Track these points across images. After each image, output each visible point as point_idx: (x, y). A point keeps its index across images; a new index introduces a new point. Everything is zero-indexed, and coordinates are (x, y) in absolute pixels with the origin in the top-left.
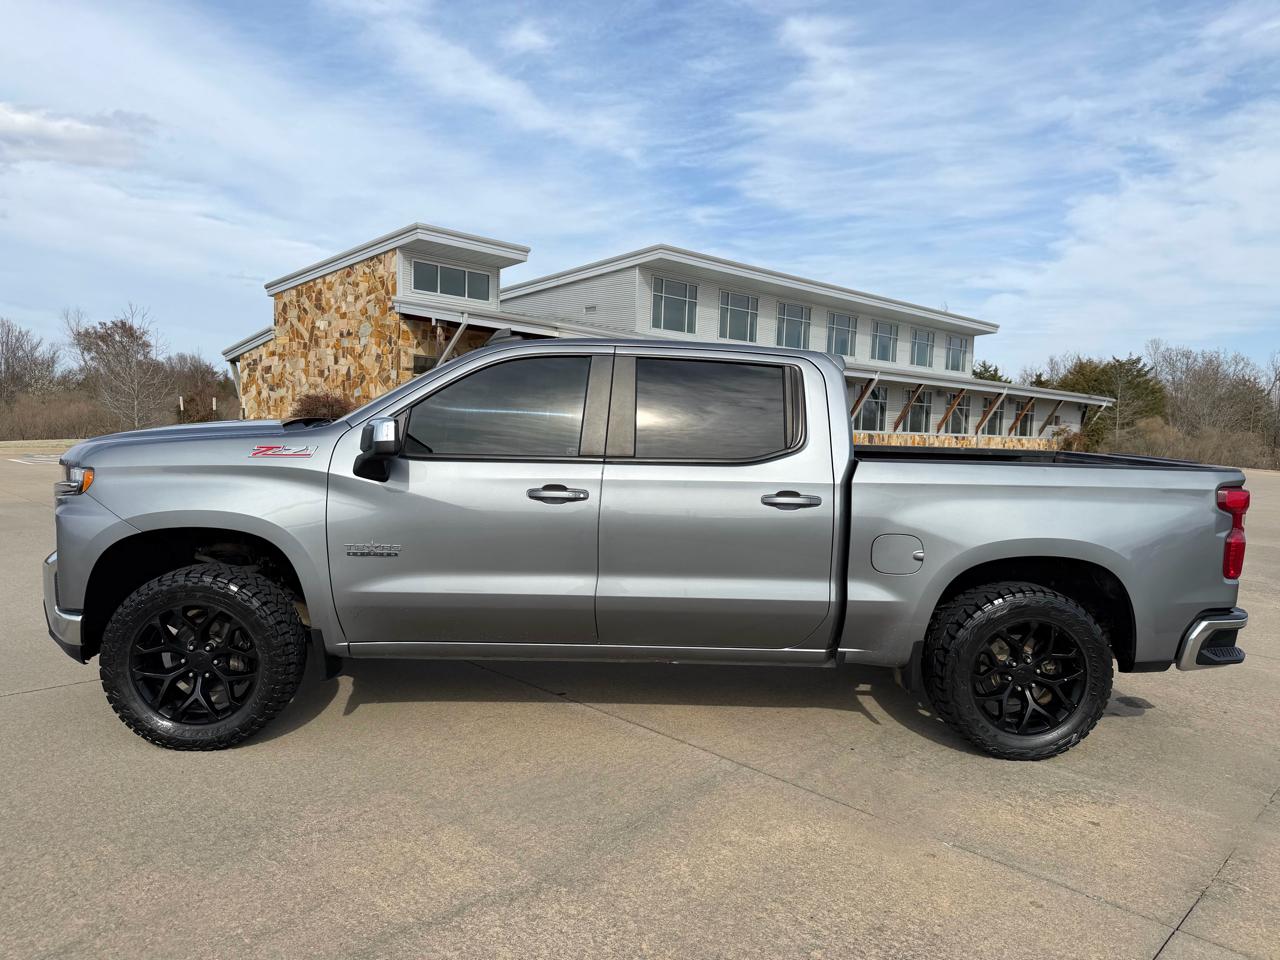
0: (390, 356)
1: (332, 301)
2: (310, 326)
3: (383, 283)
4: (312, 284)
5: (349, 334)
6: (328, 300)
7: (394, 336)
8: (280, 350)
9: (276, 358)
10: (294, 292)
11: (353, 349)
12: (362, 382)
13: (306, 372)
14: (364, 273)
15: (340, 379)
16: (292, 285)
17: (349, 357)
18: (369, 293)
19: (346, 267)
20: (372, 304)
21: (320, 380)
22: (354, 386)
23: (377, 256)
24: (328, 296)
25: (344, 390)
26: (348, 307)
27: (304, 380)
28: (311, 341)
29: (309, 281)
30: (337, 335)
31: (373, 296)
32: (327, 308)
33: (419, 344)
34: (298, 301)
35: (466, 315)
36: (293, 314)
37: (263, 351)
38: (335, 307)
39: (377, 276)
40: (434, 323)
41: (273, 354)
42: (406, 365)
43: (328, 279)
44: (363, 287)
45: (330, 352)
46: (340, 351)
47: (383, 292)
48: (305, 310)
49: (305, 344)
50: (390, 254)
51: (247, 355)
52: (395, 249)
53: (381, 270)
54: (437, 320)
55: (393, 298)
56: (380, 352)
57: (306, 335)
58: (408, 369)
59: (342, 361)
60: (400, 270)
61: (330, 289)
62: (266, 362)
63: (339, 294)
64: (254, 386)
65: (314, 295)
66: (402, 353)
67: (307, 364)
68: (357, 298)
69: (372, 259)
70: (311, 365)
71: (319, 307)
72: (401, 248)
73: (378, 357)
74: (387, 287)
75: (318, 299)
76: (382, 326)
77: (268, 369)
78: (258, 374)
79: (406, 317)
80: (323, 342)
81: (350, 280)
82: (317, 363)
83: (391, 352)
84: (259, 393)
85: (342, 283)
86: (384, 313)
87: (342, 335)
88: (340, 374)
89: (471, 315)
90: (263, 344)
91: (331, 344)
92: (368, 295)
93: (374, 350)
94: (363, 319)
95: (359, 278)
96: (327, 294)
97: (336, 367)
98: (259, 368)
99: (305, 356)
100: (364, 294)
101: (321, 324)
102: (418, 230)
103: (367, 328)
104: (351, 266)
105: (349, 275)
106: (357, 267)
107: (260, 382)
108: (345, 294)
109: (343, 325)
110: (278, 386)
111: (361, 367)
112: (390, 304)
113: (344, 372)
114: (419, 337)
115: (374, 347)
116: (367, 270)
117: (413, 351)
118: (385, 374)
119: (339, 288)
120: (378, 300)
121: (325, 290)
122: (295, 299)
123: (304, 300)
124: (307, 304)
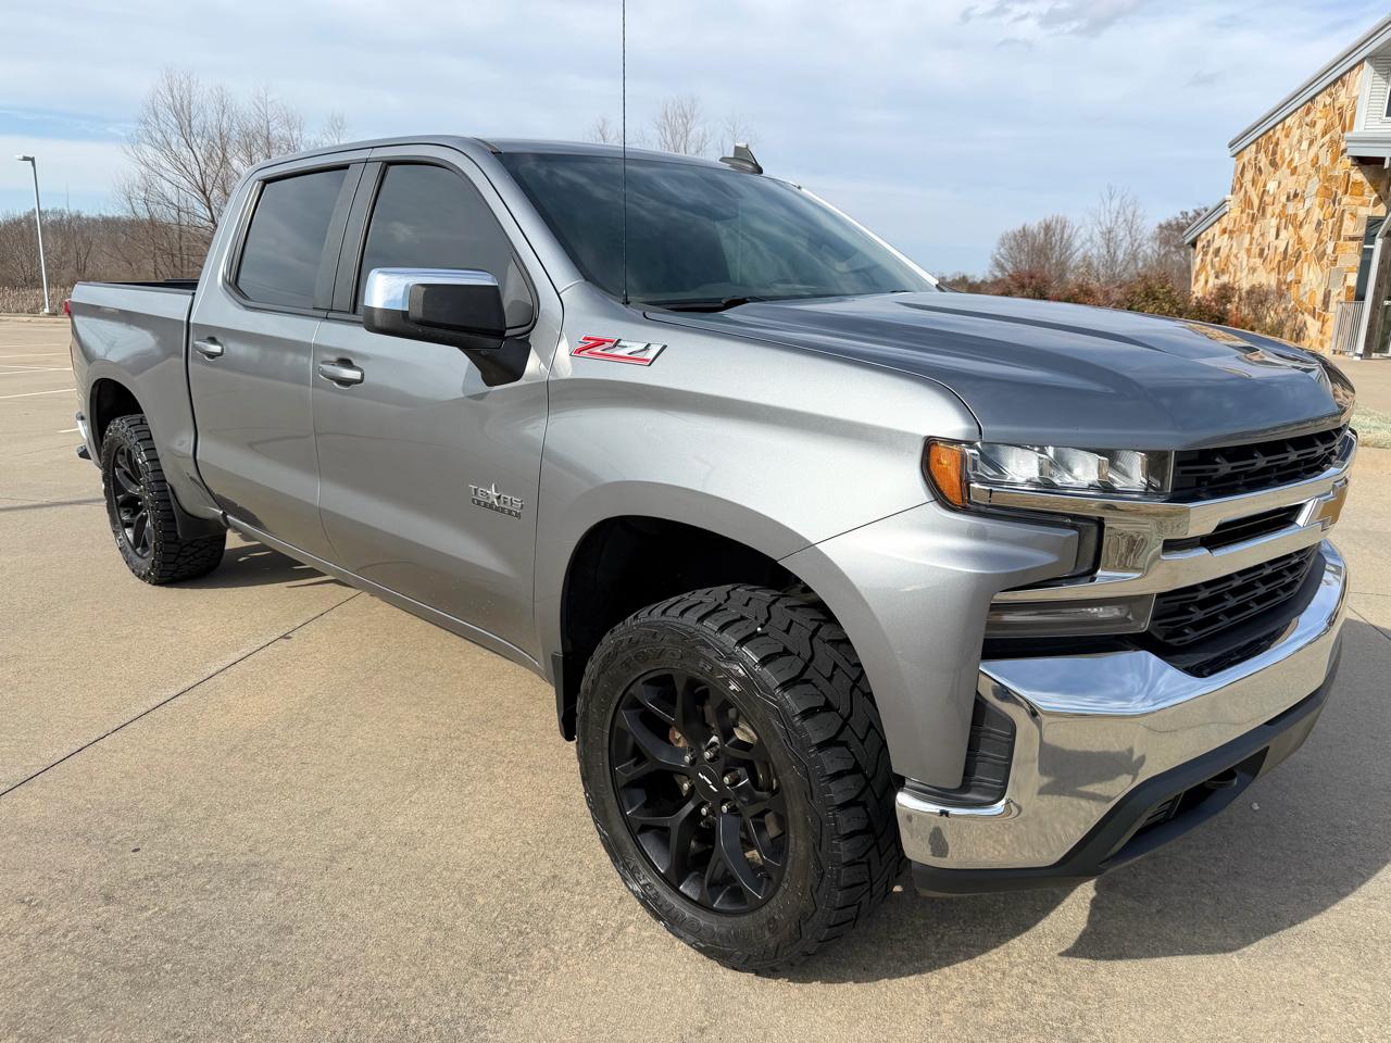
0: (1331, 221)
1: (1287, 151)
2: (1262, 190)
3: (1341, 115)
4: (1271, 133)
5: (1296, 195)
6: (1283, 153)
7: (1340, 192)
8: (1230, 227)
9: (1226, 236)
10: (1254, 147)
11: (1296, 215)
12: (1297, 261)
13: (1248, 251)
14: (1325, 106)
15: (1278, 258)
16: (1253, 138)
17: (1290, 227)
18: (1324, 134)
19: (1304, 100)
20: (1325, 148)
21: (1258, 261)
22: (1288, 268)
23: (1340, 77)
24: (1283, 146)
25: (1279, 274)
26: (1300, 158)
27: (1245, 263)
28: (1258, 210)
29: (1269, 130)
30: (1284, 199)
31: (1328, 137)
32: (1280, 163)
33: (1380, 199)
34: (1256, 159)
36: (1249, 175)
37: (1217, 228)
38: (1288, 160)
39: (1337, 105)
40: (1387, 165)
41: (1224, 231)
42: (1351, 233)
43: (1288, 121)
44: (1320, 127)
45: (1274, 222)
46: (1284, 220)
47: (1339, 128)
48: (1260, 170)
49: (1253, 215)
50: (1356, 69)
51: (1203, 235)
52: (1362, 62)
53: (1343, 98)
55: (1348, 135)
56: (1321, 218)
57: (1256, 202)
58: (1353, 239)
59: (1283, 234)
60: (1368, 91)
61: (1287, 136)
62: (1216, 245)
63: (1295, 141)
64: (1204, 274)
65: (1271, 147)
66: (1347, 216)
67: (1252, 239)
68: (1311, 143)
69: (1335, 82)
70: (1254, 242)
71: (1273, 164)
72: (1371, 58)
73: (1319, 223)
74: (1345, 119)
75: (1274, 153)
76: (1330, 179)
77: (1217, 251)
78: (1209, 258)
79: (1362, 162)
80: (1269, 210)
81: (1308, 119)
82: (1260, 239)
83: (1333, 216)
84: (1206, 282)
85: (1300, 126)
86: (1334, 160)
87: (1288, 199)
88: (1278, 252)
90: (1218, 220)
91: (1277, 212)
92: (1323, 137)
93: (1317, 214)
94: (1312, 171)
95: (1319, 115)
96: (1284, 144)
97: (1276, 243)
98: (1211, 250)
99: (1251, 230)
100: (1319, 138)
101: (1272, 186)
103: (1314, 185)
104: (1312, 99)
105: (1308, 112)
106: (1318, 98)
107: (1209, 267)
108: (1300, 142)
109: (1291, 184)
110: (1223, 272)
111: (1300, 241)
112: (1343, 145)
113: (1282, 249)
114: (1383, 188)
115: (1317, 210)
116: (1328, 100)
117: (1366, 212)
118: (1321, 249)
119: (1296, 133)
120: (1332, 141)
121: (1282, 138)
122: (1253, 155)
123: (1262, 156)
124: (1264, 161)
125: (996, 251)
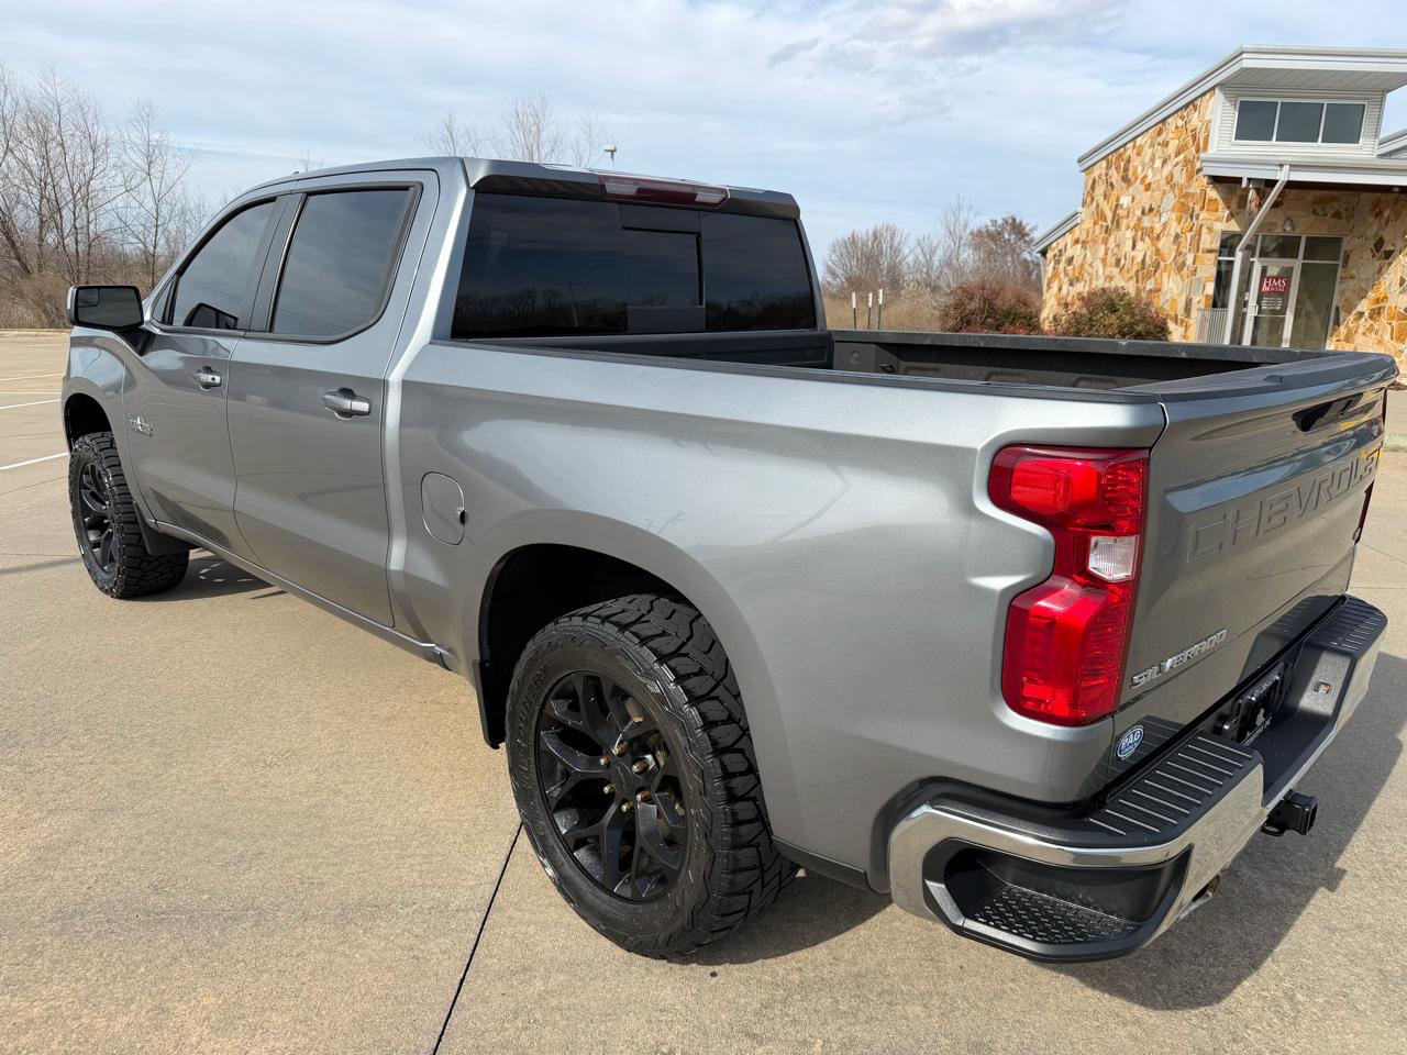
0: (1189, 235)
1: (1140, 169)
2: (1114, 204)
3: (1194, 137)
4: (1122, 150)
5: (1151, 210)
6: (1135, 169)
7: (1197, 208)
8: (1082, 238)
9: (1079, 246)
10: (1104, 163)
11: (1152, 229)
12: (1156, 271)
13: (1104, 261)
14: (1177, 128)
15: (1135, 268)
16: (1103, 155)
17: (1147, 239)
18: (1178, 154)
19: (1156, 122)
20: (1179, 167)
21: (1115, 271)
22: (1148, 277)
23: (1192, 102)
24: (1135, 164)
25: (1137, 282)
26: (1154, 175)
27: (1101, 271)
28: (1112, 224)
29: (1119, 148)
30: (1139, 213)
31: (1182, 156)
32: (1132, 179)
33: (1232, 215)
34: (1107, 174)
35: (1286, 168)
36: (1100, 190)
37: (1069, 238)
38: (1142, 176)
39: (1190, 127)
40: (1244, 185)
41: (1077, 242)
42: (1208, 246)
43: (1139, 141)
44: (1173, 145)
45: (1129, 234)
46: (1140, 233)
47: (1193, 149)
48: (1112, 184)
49: (1107, 227)
50: (1208, 96)
51: (1054, 245)
52: (1213, 88)
53: (1195, 120)
54: (1249, 179)
55: (1202, 155)
56: (1179, 231)
57: (1109, 215)
58: (1210, 251)
59: (1140, 245)
60: (1220, 115)
61: (1139, 154)
62: (1069, 253)
63: (1147, 159)
64: (1057, 281)
65: (1122, 164)
66: (1204, 230)
67: (1107, 249)
68: (1164, 162)
69: (1186, 106)
70: (1110, 252)
71: (1125, 179)
72: (1221, 85)
73: (1177, 236)
74: (1198, 141)
75: (1126, 170)
76: (1187, 195)
77: (1070, 261)
78: (1061, 266)
79: (1216, 180)
80: (1124, 223)
81: (1160, 139)
82: (1116, 250)
83: (1191, 230)
84: (1060, 289)
85: (1152, 145)
86: (1190, 178)
87: (1143, 213)
88: (1135, 262)
89: (1295, 167)
90: (1070, 230)
91: (1132, 225)
92: (1176, 156)
93: (1174, 228)
94: (1167, 188)
95: (1171, 135)
96: (1136, 162)
97: (1133, 253)
98: (1064, 259)
99: (1105, 242)
100: (1173, 156)
101: (1125, 201)
102: (1244, 56)
103: (1170, 200)
104: (1164, 121)
105: (1160, 133)
106: (1170, 120)
107: (1062, 275)
108: (1153, 160)
109: (1145, 199)
110: (1078, 279)
111: (1158, 252)
112: (1198, 165)
113: (1139, 259)
114: (1234, 205)
115: (1175, 224)
116: (1180, 123)
117: (1220, 227)
118: (1180, 261)
119: (1148, 152)
120: (1187, 161)
121: (1134, 157)
122: (1104, 171)
123: (1113, 172)
124: (1115, 177)
125: (828, 257)
